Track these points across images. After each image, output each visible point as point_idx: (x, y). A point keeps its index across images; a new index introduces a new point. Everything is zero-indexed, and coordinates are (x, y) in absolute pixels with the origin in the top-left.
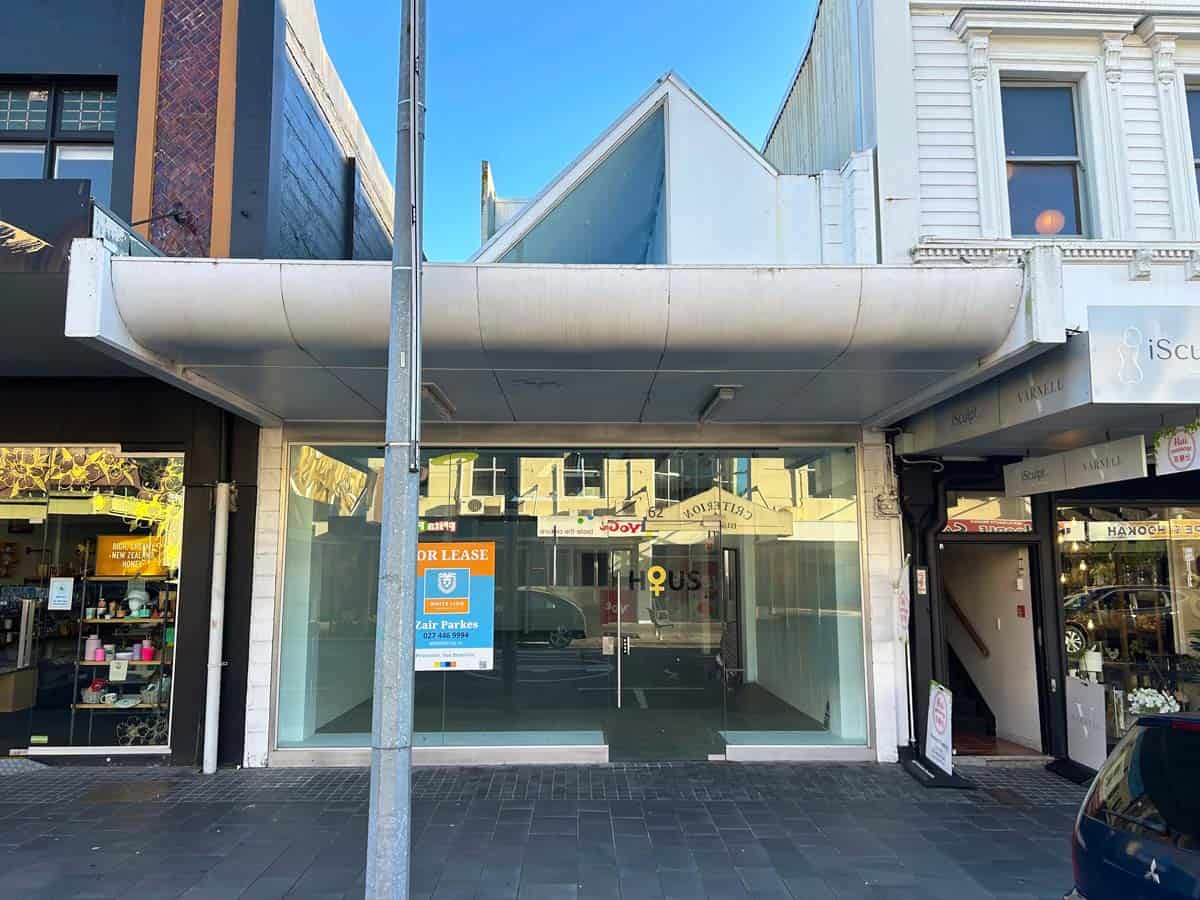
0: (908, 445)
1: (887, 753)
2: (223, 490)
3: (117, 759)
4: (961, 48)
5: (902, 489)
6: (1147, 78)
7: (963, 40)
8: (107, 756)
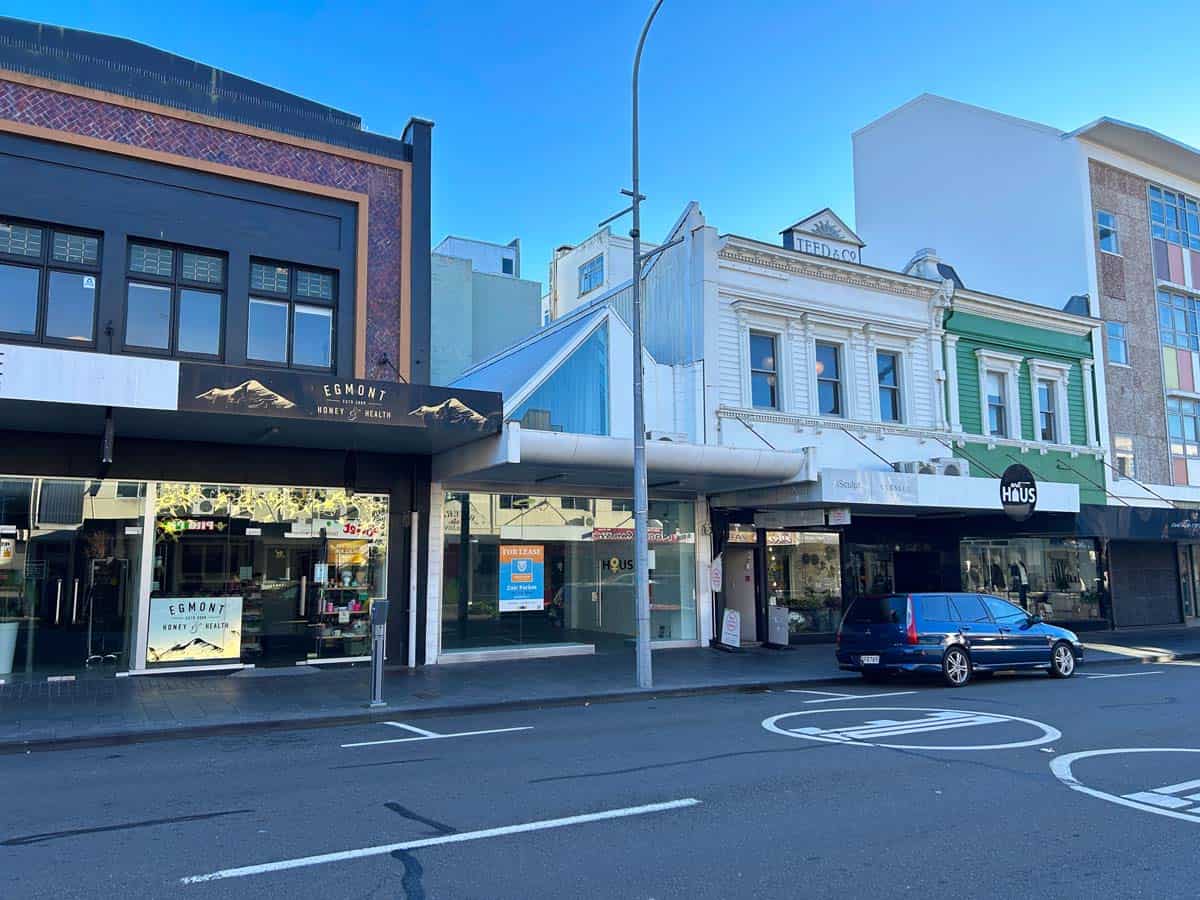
0: (717, 503)
1: (705, 643)
2: (415, 516)
3: (358, 664)
4: (734, 315)
5: (712, 521)
6: (803, 339)
7: (736, 311)
8: (351, 663)
